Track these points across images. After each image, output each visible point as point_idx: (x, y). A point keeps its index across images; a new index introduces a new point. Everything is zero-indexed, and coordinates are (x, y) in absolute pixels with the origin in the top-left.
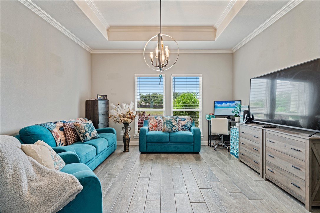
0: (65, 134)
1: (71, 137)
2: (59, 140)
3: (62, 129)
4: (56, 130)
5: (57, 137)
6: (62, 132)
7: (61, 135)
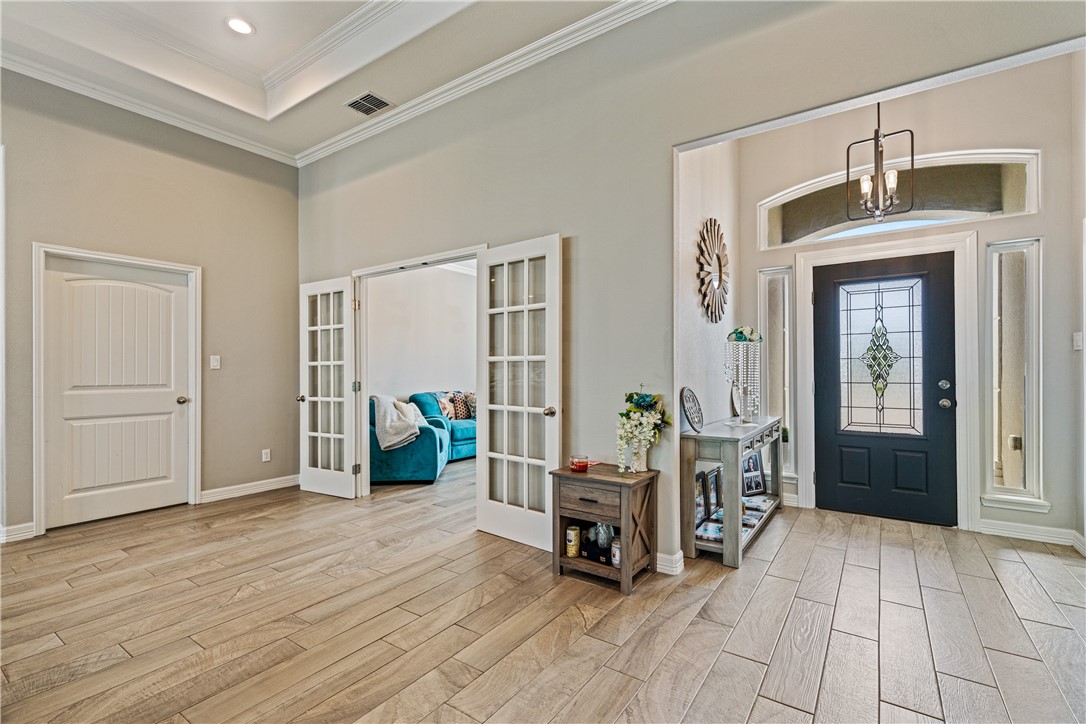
0: (455, 407)
1: (462, 410)
2: (446, 412)
3: (452, 401)
4: (445, 401)
5: (445, 408)
6: (452, 404)
7: (450, 407)
